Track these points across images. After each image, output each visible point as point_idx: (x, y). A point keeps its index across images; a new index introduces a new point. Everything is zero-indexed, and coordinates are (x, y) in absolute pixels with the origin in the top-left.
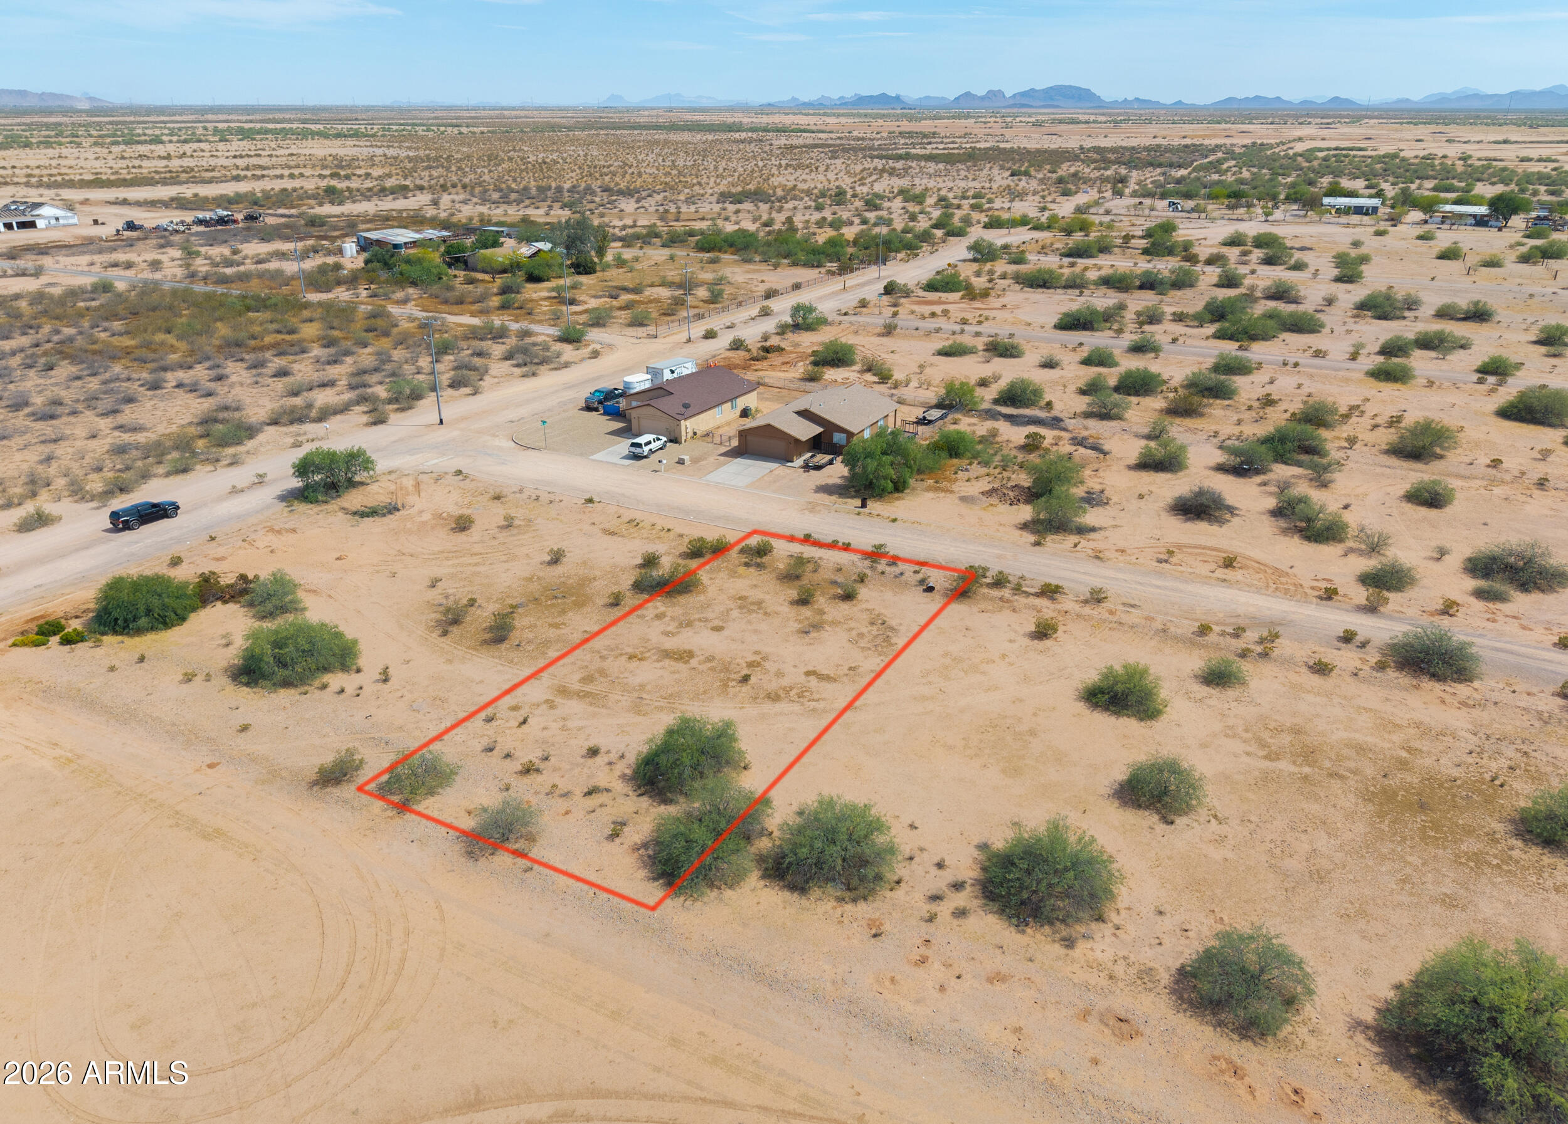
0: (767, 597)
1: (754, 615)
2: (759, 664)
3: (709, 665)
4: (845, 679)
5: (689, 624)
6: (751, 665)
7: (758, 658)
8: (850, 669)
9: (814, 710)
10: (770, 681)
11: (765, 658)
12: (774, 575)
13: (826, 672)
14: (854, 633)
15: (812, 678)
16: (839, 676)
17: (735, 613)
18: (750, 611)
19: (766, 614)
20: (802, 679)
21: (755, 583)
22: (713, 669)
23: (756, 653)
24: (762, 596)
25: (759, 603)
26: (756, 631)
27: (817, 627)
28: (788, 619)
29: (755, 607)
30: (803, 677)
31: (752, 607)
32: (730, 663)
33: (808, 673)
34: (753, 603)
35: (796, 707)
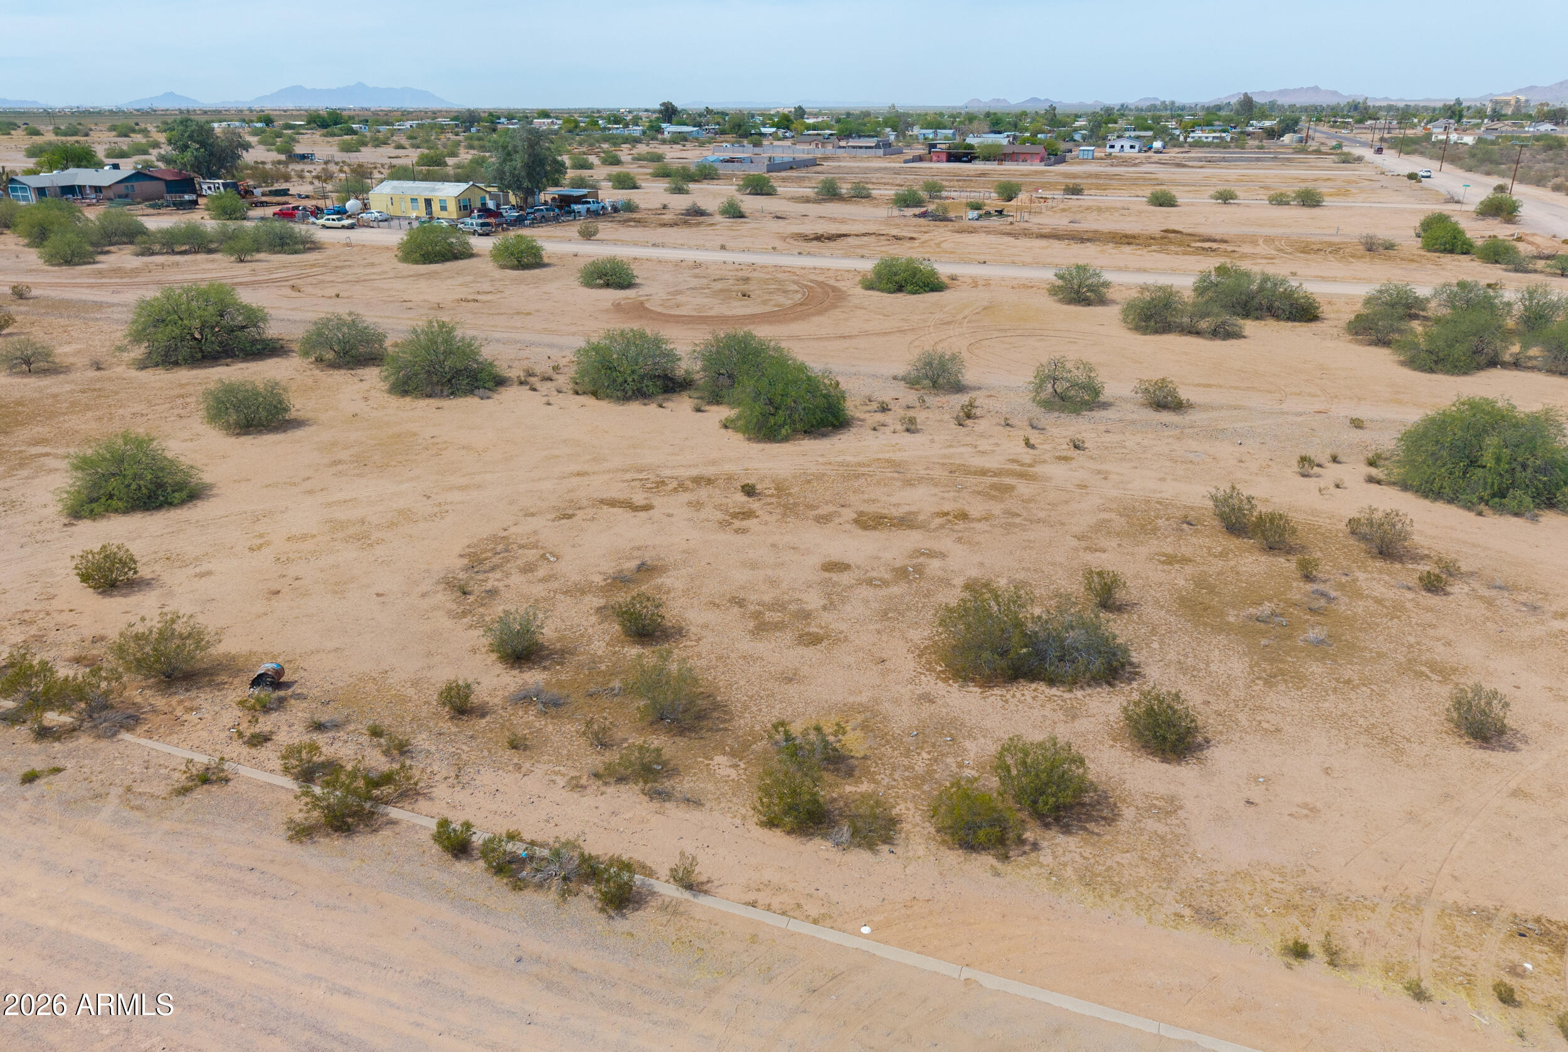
0: (746, 645)
1: (767, 598)
2: (735, 516)
3: (820, 511)
4: (585, 503)
5: (901, 573)
6: (748, 515)
7: (737, 524)
8: (570, 517)
9: (641, 471)
10: (709, 497)
11: (723, 525)
12: (742, 723)
13: (615, 509)
14: (541, 573)
15: (642, 502)
16: (593, 506)
17: (813, 600)
18: (778, 605)
19: (740, 603)
20: (656, 501)
21: (792, 690)
22: (811, 507)
23: (744, 531)
24: (762, 647)
25: (762, 628)
26: (754, 566)
27: (620, 580)
28: (686, 592)
29: (771, 616)
30: (655, 503)
31: (777, 616)
32: (784, 515)
33: (647, 508)
34: (779, 626)
35: (667, 473)
